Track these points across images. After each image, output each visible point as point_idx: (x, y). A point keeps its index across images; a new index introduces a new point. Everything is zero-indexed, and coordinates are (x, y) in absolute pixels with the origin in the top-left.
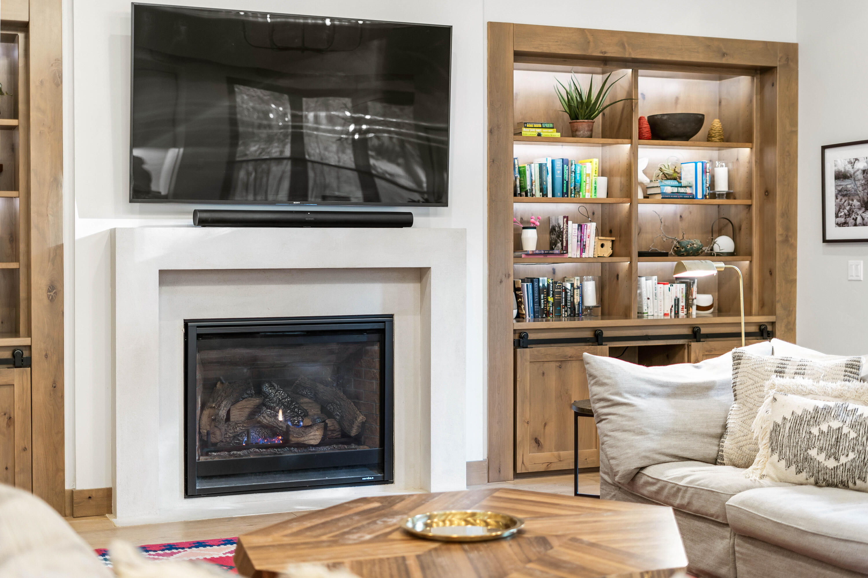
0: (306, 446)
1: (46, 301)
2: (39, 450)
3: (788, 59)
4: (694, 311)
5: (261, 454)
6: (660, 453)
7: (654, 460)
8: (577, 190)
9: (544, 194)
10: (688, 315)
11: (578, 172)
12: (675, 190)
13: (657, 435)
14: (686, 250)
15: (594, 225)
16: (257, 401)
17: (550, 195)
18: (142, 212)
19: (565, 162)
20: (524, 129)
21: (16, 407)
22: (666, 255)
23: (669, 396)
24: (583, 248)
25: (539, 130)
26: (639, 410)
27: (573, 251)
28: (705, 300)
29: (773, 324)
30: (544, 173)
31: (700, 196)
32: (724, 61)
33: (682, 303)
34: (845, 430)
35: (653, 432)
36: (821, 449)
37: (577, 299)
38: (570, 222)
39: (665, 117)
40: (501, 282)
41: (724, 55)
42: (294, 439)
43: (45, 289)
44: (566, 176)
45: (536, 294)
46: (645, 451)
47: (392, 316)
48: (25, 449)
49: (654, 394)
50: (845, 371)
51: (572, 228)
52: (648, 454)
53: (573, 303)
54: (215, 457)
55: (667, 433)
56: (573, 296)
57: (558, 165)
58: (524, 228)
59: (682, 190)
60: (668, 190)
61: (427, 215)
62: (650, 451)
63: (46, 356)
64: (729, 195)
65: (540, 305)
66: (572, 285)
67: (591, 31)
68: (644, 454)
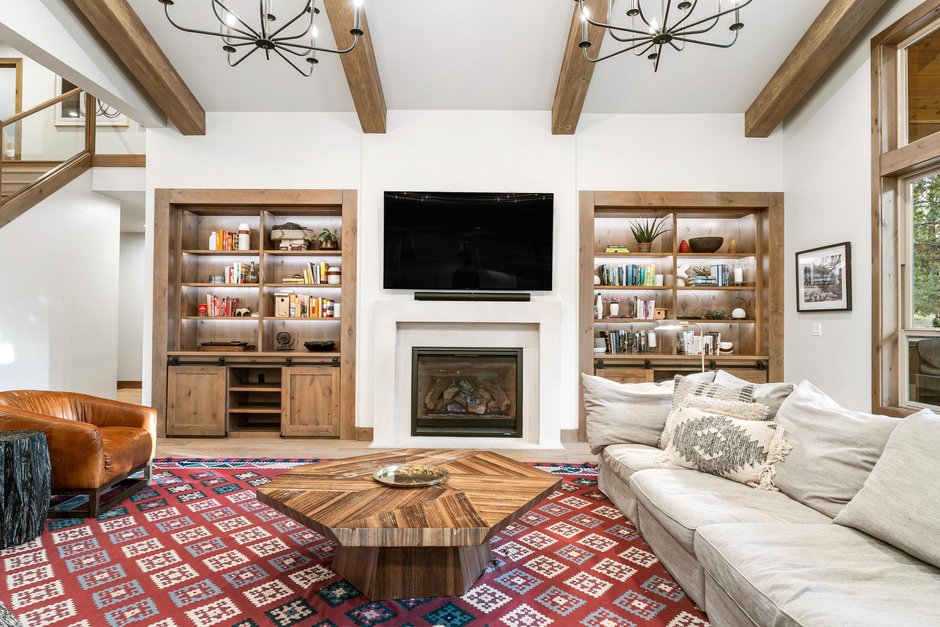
0: (478, 414)
1: (348, 336)
2: (343, 407)
3: (776, 202)
4: (718, 351)
5: (454, 416)
6: (617, 438)
7: (612, 441)
8: (642, 282)
9: (621, 283)
10: (714, 354)
11: (642, 272)
12: (704, 281)
13: (616, 426)
14: (712, 317)
15: (654, 301)
16: (456, 390)
17: (624, 284)
18: (392, 293)
19: (634, 267)
20: (608, 249)
21: (333, 385)
22: (700, 318)
23: (631, 402)
24: (647, 314)
25: (616, 249)
26: (607, 410)
27: (641, 315)
28: (727, 345)
29: (767, 361)
30: (621, 273)
31: (720, 285)
32: (731, 205)
33: (711, 347)
34: (719, 435)
35: (614, 424)
36: (702, 447)
37: (643, 343)
38: (638, 300)
39: (696, 240)
40: (586, 332)
41: (730, 201)
42: (470, 410)
43: (347, 330)
44: (635, 275)
45: (618, 339)
46: (607, 435)
47: (522, 349)
48: (337, 406)
49: (620, 400)
50: (742, 394)
51: (640, 304)
52: (608, 438)
53: (640, 345)
54: (430, 416)
55: (623, 425)
56: (640, 341)
57: (630, 269)
58: (612, 303)
59: (709, 282)
60: (700, 281)
61: (543, 295)
62: (610, 436)
63: (347, 362)
64: (743, 285)
65: (620, 345)
66: (640, 335)
67: (642, 192)
68: (606, 437)
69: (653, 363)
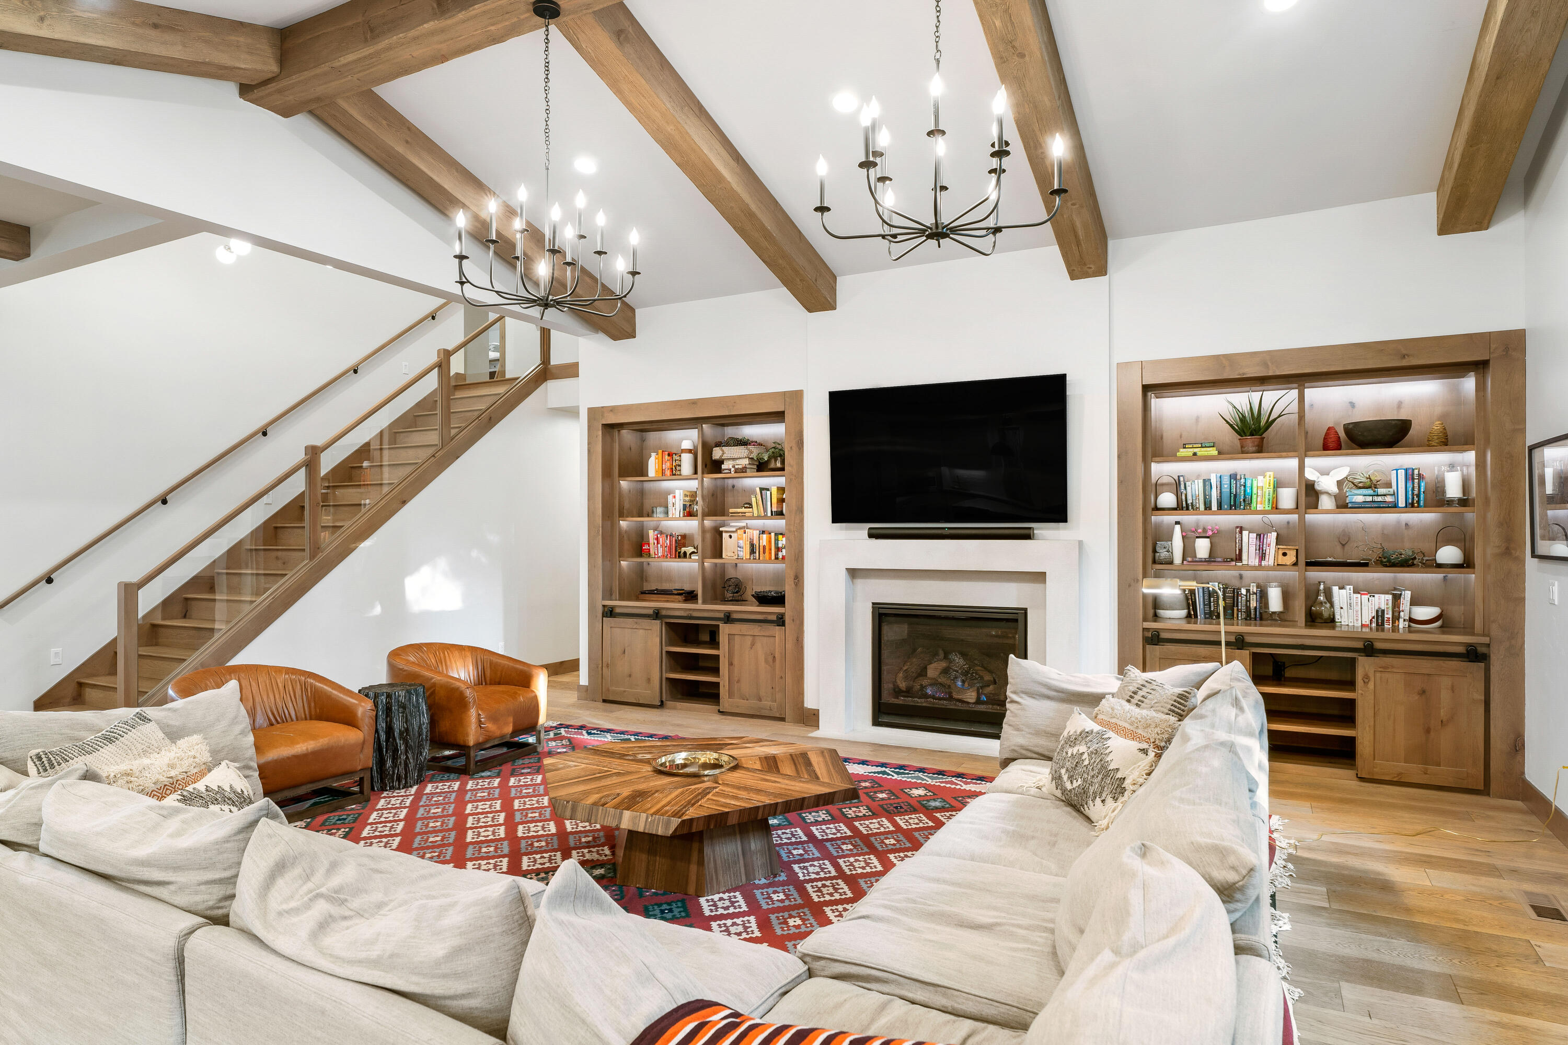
1: (793, 585)
2: (789, 679)
3: (1507, 349)
4: (1402, 624)
5: (934, 703)
6: (1027, 750)
7: (1021, 754)
8: (1248, 502)
9: (1208, 507)
11: (1248, 484)
12: (1370, 499)
13: (1030, 733)
14: (1389, 561)
15: (1274, 534)
16: (944, 664)
17: (1214, 507)
18: (847, 529)
19: (1233, 477)
20: (1182, 450)
21: (777, 651)
22: (1366, 565)
23: (1062, 700)
24: (1262, 557)
25: (1195, 450)
26: (1023, 709)
27: (1250, 557)
28: (1424, 612)
29: (1488, 645)
30: (1208, 488)
31: (1402, 503)
32: (1404, 363)
33: (1388, 615)
34: (1085, 756)
35: (1027, 730)
37: (1253, 604)
38: (1245, 533)
39: (1351, 426)
40: (1130, 586)
41: (1404, 357)
42: (955, 696)
43: (793, 577)
44: (1234, 491)
45: (1206, 598)
46: (1015, 745)
47: (1025, 610)
48: (781, 677)
49: (1048, 698)
50: (1175, 701)
51: (1249, 540)
52: (1016, 748)
53: (1248, 608)
54: (901, 700)
55: (1038, 733)
56: (1248, 601)
57: (1226, 481)
58: (1197, 537)
59: (1376, 499)
60: (1360, 499)
61: (1058, 529)
62: (1018, 746)
63: (793, 620)
64: (1464, 502)
65: (1210, 608)
66: (1248, 591)
67: (1224, 356)
68: (1013, 747)
69: (1249, 639)
